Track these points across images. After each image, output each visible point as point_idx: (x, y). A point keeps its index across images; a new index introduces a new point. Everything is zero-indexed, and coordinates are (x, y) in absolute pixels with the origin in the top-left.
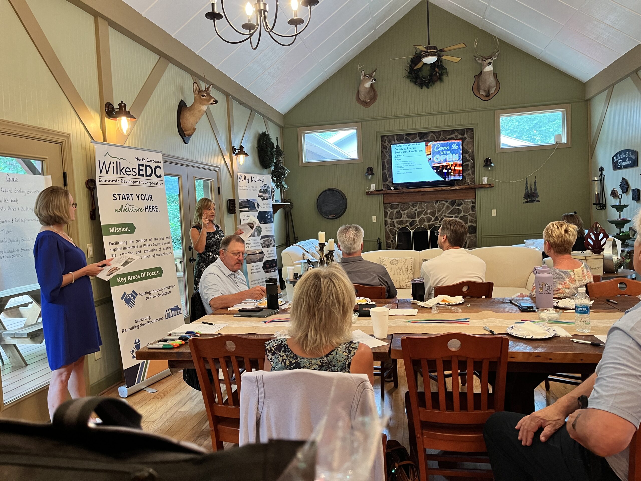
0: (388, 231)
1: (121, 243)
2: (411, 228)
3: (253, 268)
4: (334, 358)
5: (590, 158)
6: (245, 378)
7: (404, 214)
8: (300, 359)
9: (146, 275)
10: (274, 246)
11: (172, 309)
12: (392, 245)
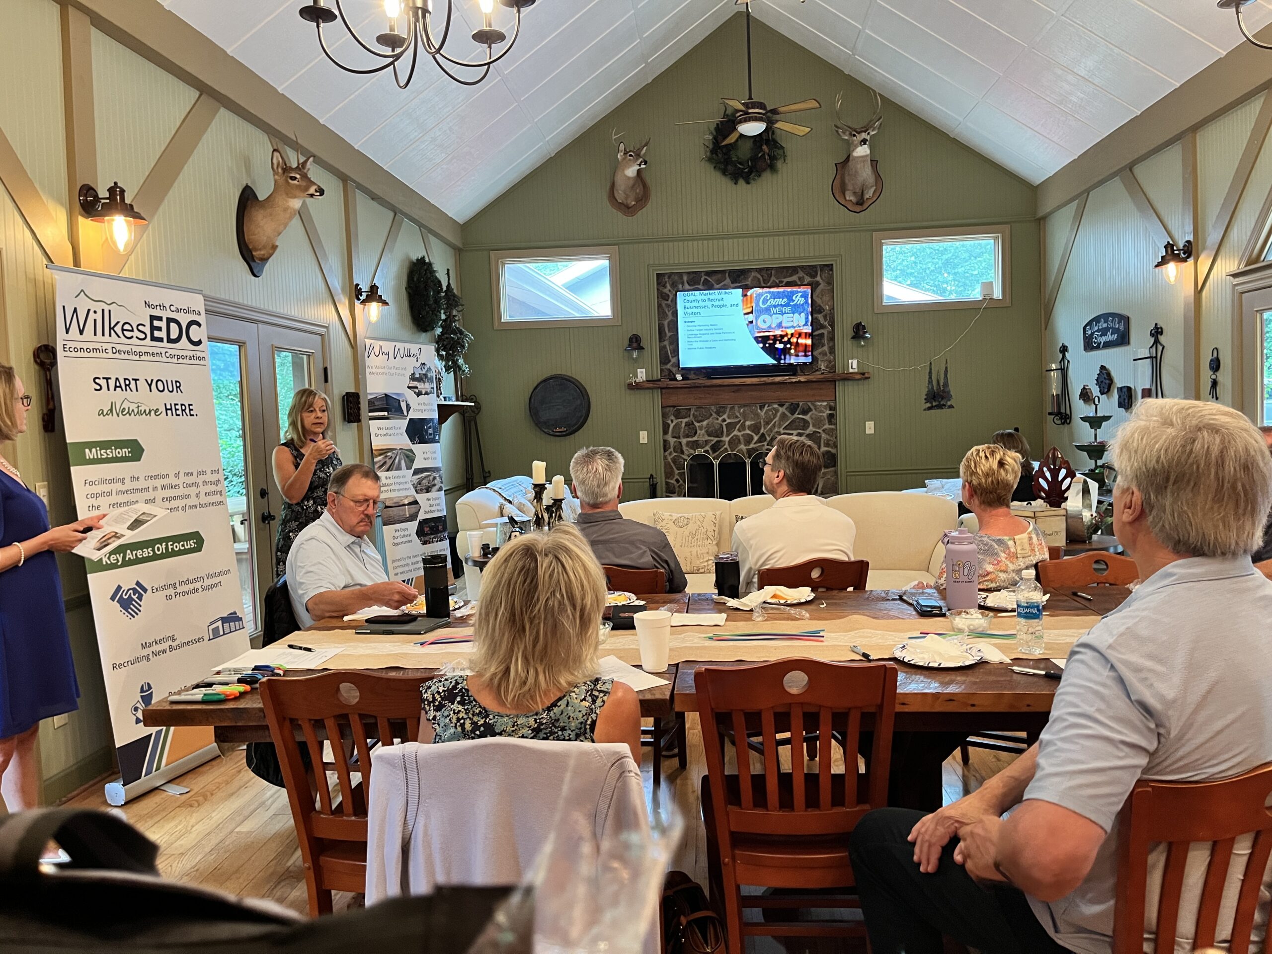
0: (670, 460)
1: (111, 481)
2: (713, 456)
3: (397, 534)
4: (562, 714)
5: (1043, 326)
6: (380, 758)
7: (701, 428)
8: (494, 717)
9: (167, 548)
10: (440, 489)
11: (224, 620)
12: (677, 489)
